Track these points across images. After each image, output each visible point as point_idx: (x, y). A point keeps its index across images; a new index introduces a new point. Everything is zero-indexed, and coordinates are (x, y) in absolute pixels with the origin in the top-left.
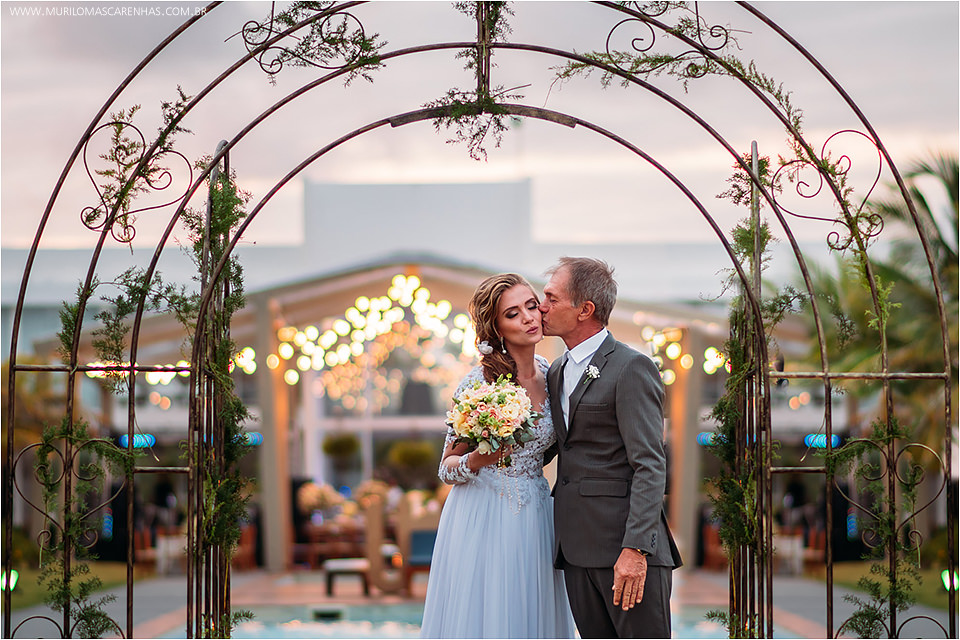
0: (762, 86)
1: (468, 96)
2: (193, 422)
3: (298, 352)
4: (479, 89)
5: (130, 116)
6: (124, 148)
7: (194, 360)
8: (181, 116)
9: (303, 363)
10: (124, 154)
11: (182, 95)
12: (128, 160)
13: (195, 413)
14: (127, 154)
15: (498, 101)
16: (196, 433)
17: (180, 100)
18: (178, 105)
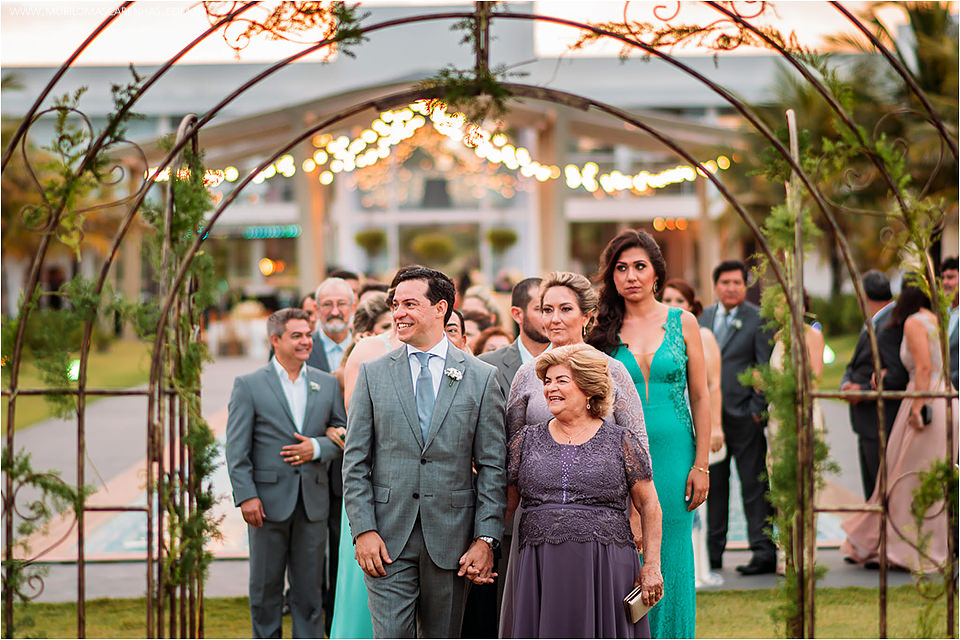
0: (805, 60)
1: (466, 75)
2: (151, 453)
3: (331, 157)
4: (477, 68)
5: (77, 98)
6: (69, 138)
7: (152, 382)
8: (133, 100)
9: (336, 167)
10: (70, 144)
11: (135, 75)
12: (73, 152)
13: (153, 442)
14: (73, 144)
15: (499, 79)
16: (156, 465)
17: (132, 82)
18: (130, 88)
